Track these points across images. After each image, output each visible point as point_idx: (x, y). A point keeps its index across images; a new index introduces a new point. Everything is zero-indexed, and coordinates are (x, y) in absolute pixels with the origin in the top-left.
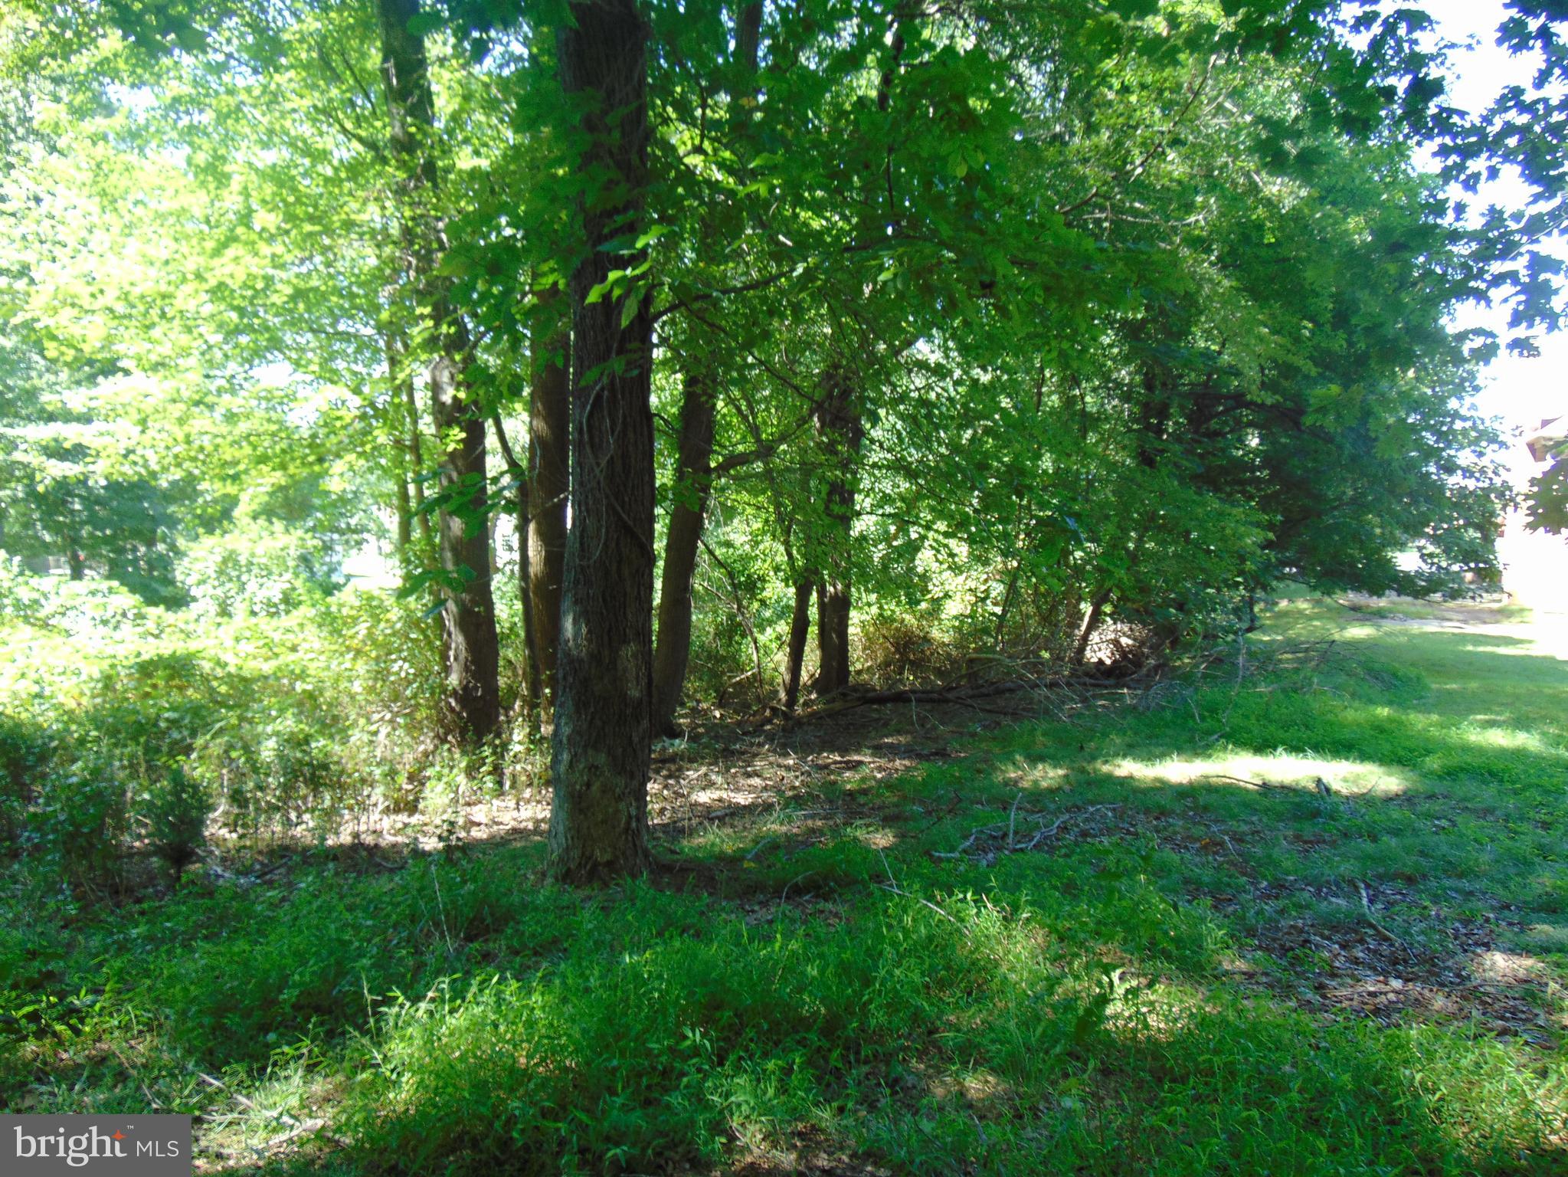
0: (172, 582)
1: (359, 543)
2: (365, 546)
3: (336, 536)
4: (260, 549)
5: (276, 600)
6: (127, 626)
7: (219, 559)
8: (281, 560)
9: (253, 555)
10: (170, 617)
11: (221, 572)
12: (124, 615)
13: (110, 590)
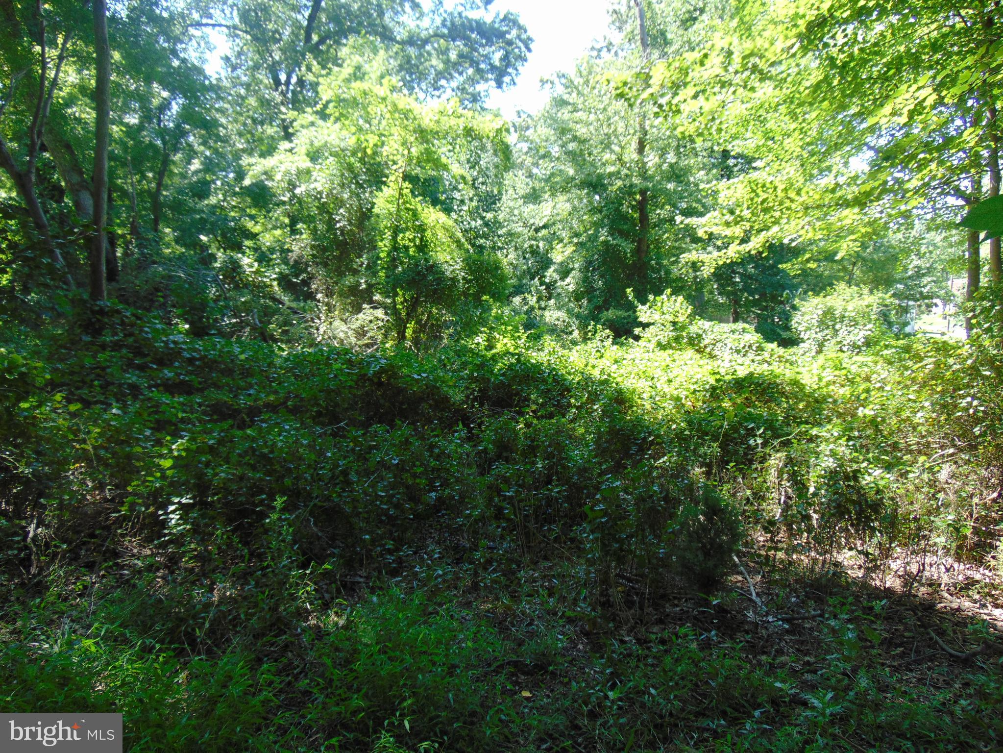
0: (787, 328)
1: (928, 306)
2: (934, 309)
3: (911, 303)
4: (850, 307)
5: (860, 343)
6: (751, 355)
7: (820, 312)
8: (866, 315)
9: (845, 310)
10: (781, 351)
11: (821, 322)
12: (750, 346)
13: (744, 330)
